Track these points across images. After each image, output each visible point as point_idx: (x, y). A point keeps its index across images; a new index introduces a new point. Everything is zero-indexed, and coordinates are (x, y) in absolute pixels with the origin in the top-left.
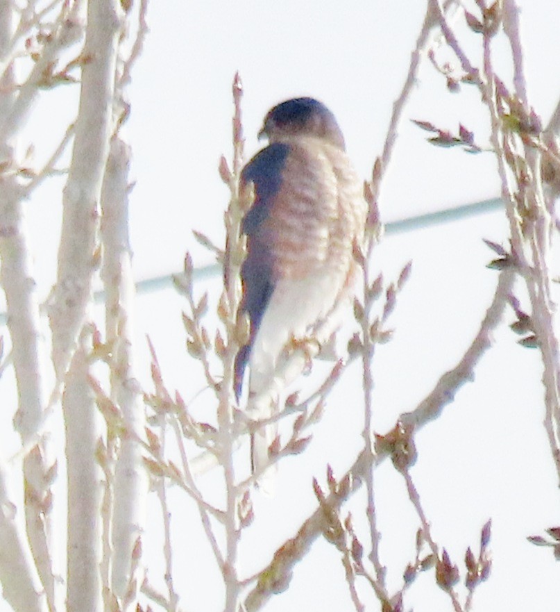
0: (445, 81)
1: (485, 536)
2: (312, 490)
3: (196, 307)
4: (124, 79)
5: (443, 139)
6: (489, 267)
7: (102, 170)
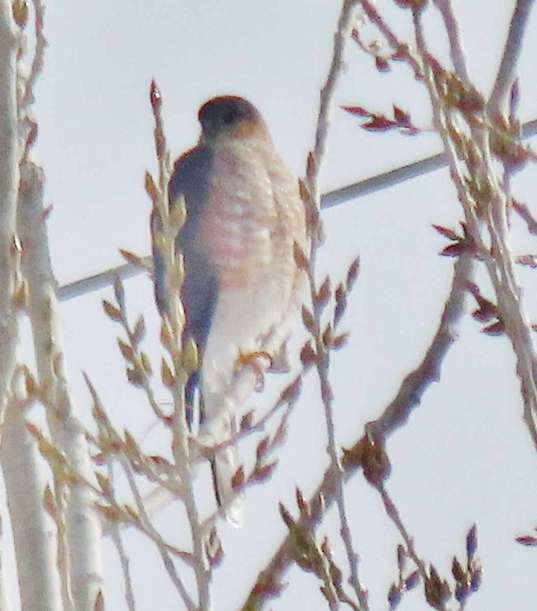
0: (373, 61)
1: (471, 542)
2: (279, 516)
3: (133, 331)
4: (27, 99)
5: (378, 124)
6: (443, 254)
7: (14, 197)
